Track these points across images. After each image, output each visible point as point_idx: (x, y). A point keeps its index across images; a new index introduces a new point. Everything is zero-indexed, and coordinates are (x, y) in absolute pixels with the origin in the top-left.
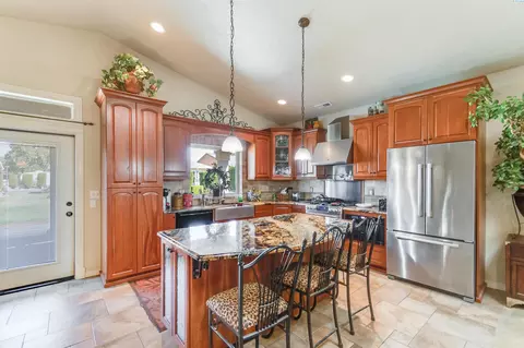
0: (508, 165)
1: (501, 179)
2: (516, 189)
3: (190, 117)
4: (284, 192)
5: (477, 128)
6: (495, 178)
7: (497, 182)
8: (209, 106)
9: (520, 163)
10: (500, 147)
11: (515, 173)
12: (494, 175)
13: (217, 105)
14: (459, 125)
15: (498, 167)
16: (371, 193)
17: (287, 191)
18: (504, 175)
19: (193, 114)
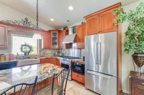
0: (131, 42)
1: (127, 48)
2: (134, 53)
3: (11, 23)
5: (117, 26)
6: (125, 48)
7: (126, 50)
8: (22, 20)
9: (135, 41)
10: (127, 34)
11: (133, 46)
12: (124, 47)
13: (26, 20)
14: (110, 25)
15: (126, 43)
16: (83, 54)
17: (58, 53)
18: (128, 47)
19: (13, 22)
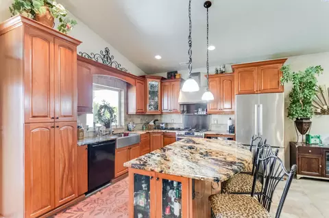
4: (152, 123)
8: (101, 52)
13: (107, 52)
16: (216, 122)
17: (154, 122)
